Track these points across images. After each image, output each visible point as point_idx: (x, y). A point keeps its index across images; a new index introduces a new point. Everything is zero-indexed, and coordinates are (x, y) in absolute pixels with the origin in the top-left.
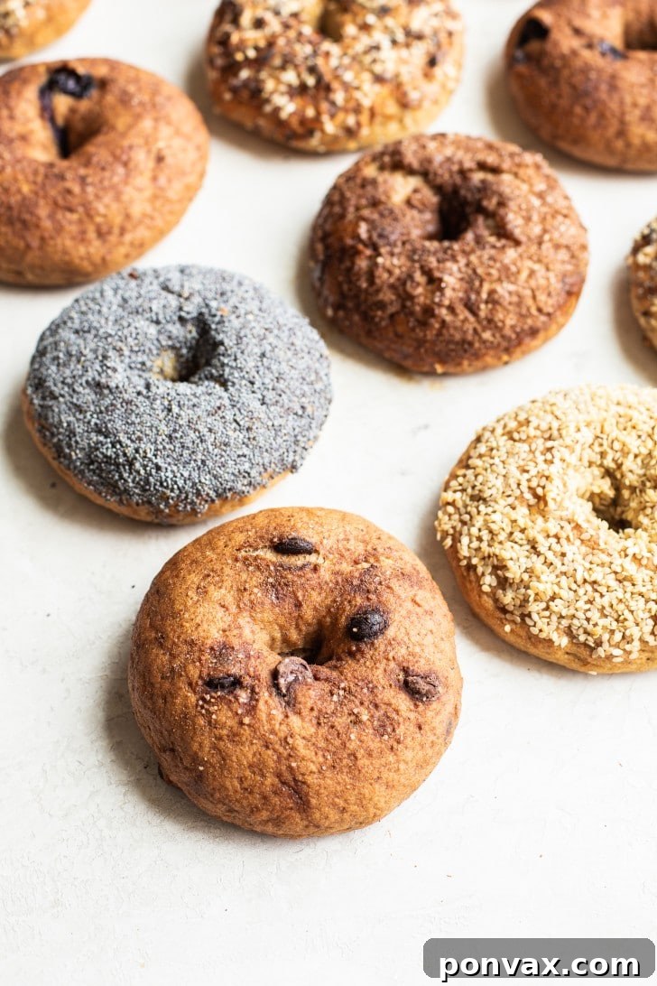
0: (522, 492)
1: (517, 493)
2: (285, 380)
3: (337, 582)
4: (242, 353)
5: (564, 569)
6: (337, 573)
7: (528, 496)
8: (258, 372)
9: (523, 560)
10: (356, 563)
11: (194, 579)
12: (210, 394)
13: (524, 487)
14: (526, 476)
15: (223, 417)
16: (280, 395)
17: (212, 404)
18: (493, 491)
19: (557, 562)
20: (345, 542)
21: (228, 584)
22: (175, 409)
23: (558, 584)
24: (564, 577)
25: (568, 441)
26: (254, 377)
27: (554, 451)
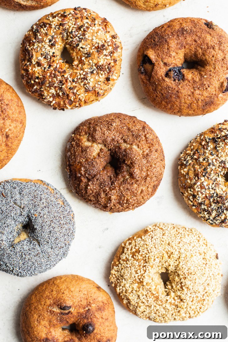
0: (136, 279)
1: (134, 279)
2: (58, 239)
3: (79, 315)
4: (44, 232)
5: (148, 304)
6: (79, 313)
7: (137, 280)
8: (49, 239)
9: (135, 300)
10: (84, 308)
11: (36, 316)
12: (34, 249)
13: (136, 278)
14: (137, 275)
15: (40, 257)
16: (57, 245)
17: (36, 253)
18: (127, 277)
19: (145, 302)
20: (80, 302)
21: (46, 319)
22: (24, 256)
23: (146, 308)
24: (148, 307)
25: (151, 264)
26: (48, 241)
27: (146, 267)
